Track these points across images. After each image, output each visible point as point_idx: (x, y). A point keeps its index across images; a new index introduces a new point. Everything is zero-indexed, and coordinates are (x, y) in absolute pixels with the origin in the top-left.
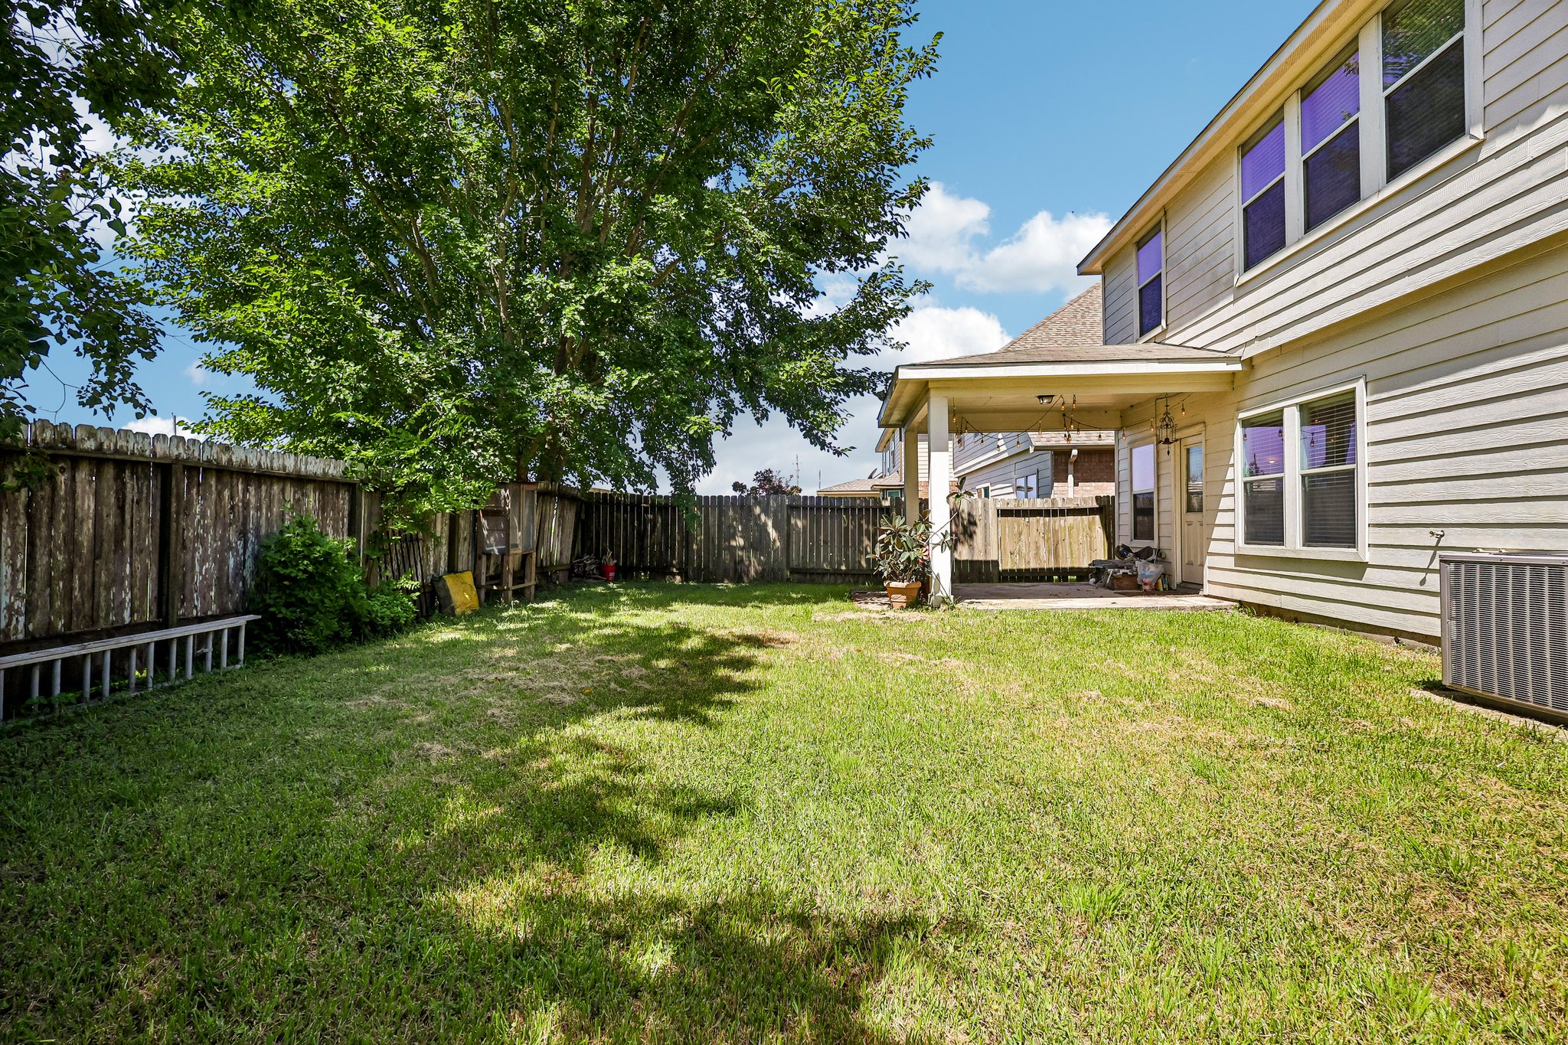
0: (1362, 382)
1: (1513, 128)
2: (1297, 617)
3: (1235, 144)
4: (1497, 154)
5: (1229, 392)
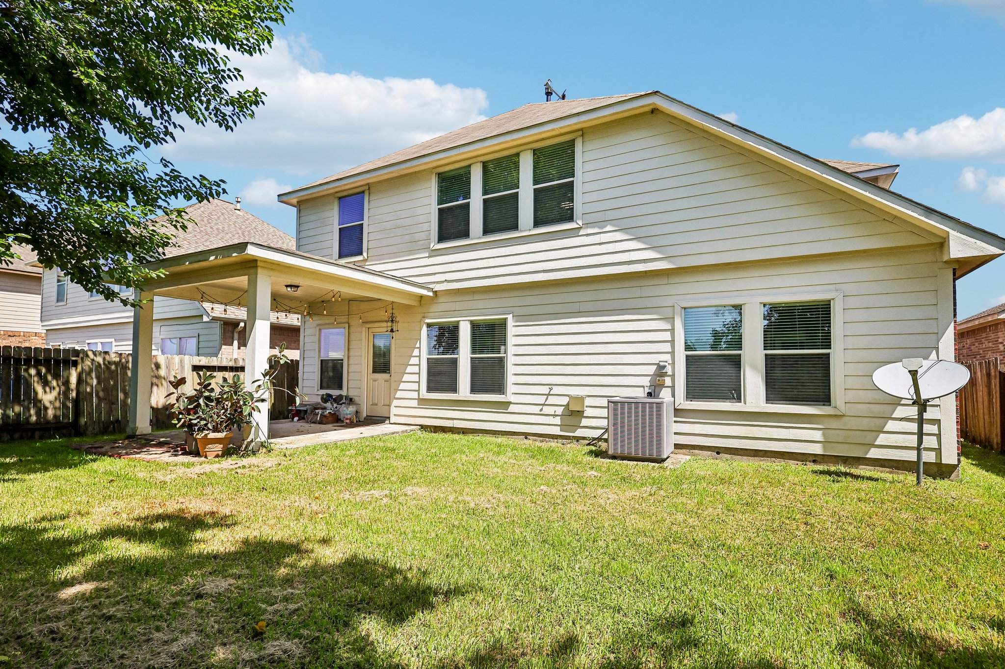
0: (511, 315)
1: (594, 227)
2: (464, 431)
3: (433, 170)
4: (587, 235)
5: (417, 306)
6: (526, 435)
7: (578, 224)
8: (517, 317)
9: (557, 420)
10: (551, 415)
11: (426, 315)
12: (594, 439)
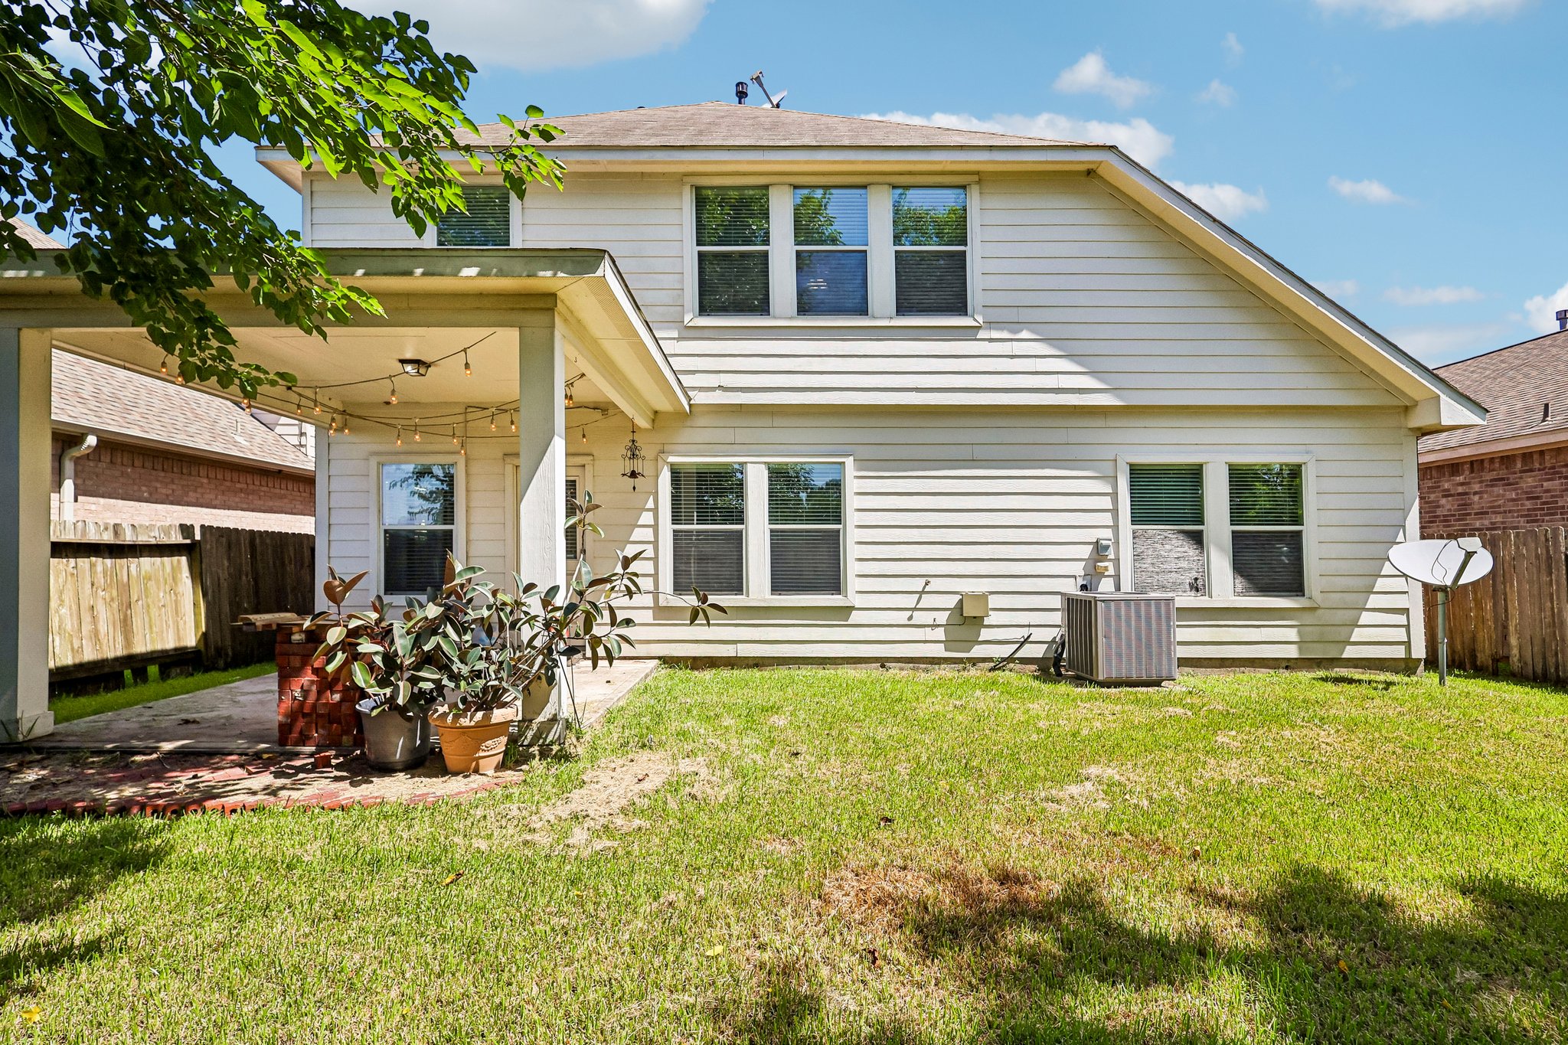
0: (851, 458)
1: (1002, 329)
2: (758, 663)
3: (686, 179)
4: (991, 340)
5: (646, 430)
6: (883, 662)
7: (975, 320)
8: (862, 463)
9: (940, 634)
10: (928, 626)
11: (667, 448)
12: (1004, 660)
